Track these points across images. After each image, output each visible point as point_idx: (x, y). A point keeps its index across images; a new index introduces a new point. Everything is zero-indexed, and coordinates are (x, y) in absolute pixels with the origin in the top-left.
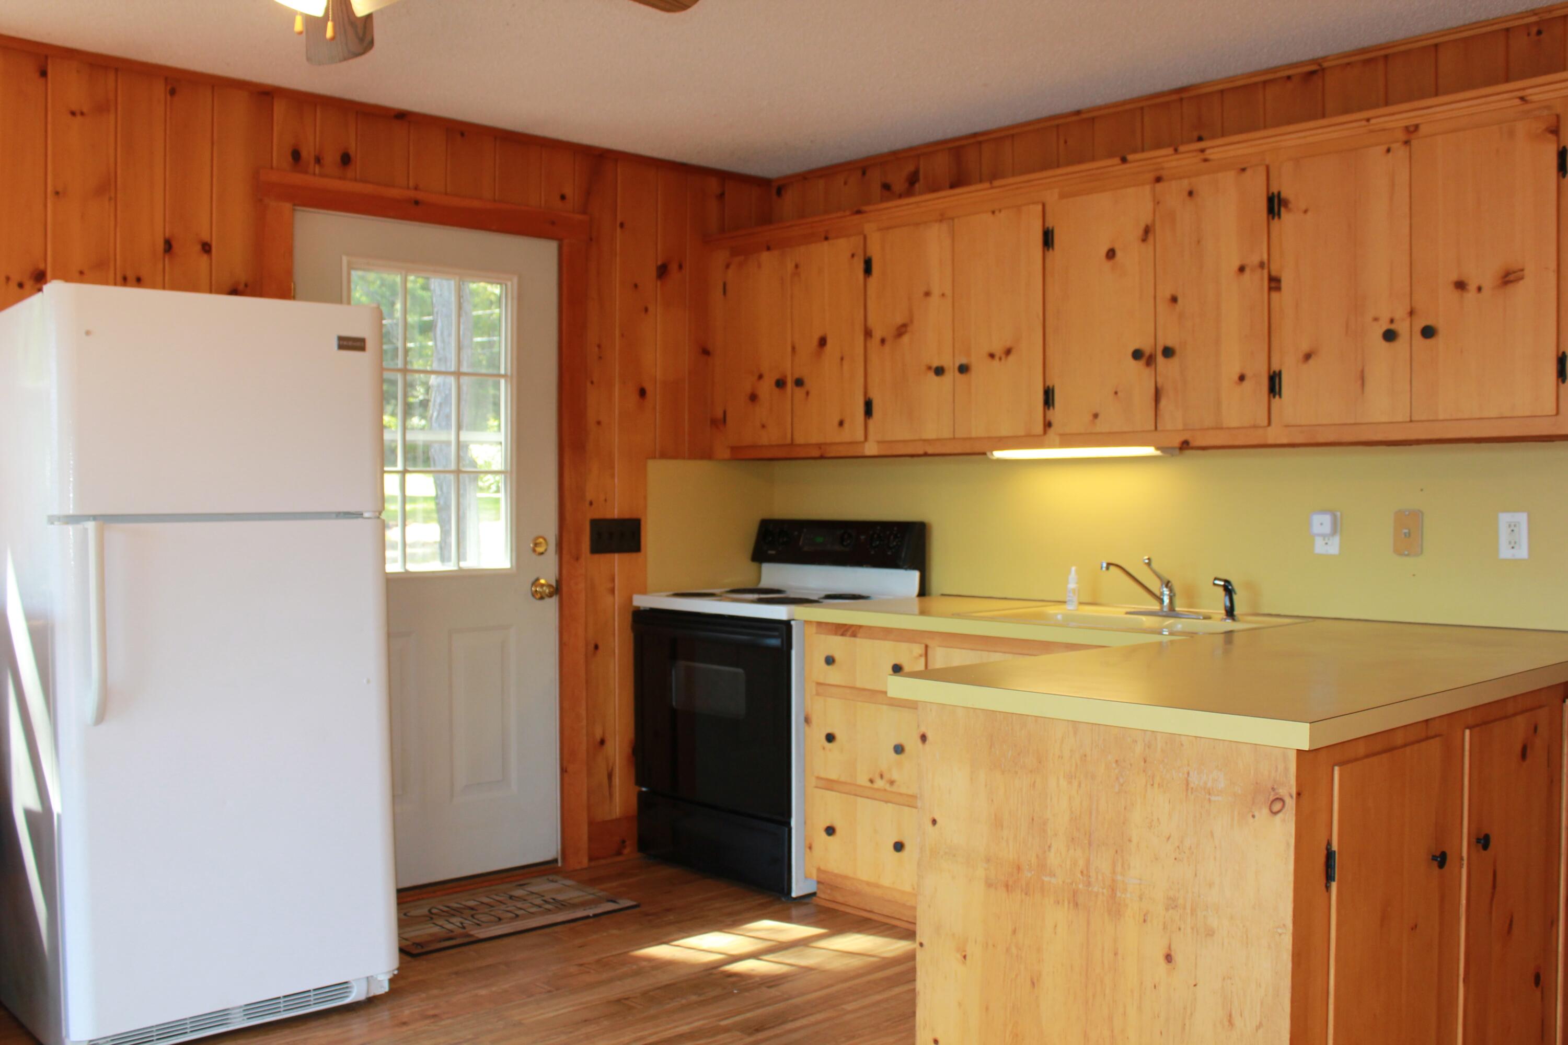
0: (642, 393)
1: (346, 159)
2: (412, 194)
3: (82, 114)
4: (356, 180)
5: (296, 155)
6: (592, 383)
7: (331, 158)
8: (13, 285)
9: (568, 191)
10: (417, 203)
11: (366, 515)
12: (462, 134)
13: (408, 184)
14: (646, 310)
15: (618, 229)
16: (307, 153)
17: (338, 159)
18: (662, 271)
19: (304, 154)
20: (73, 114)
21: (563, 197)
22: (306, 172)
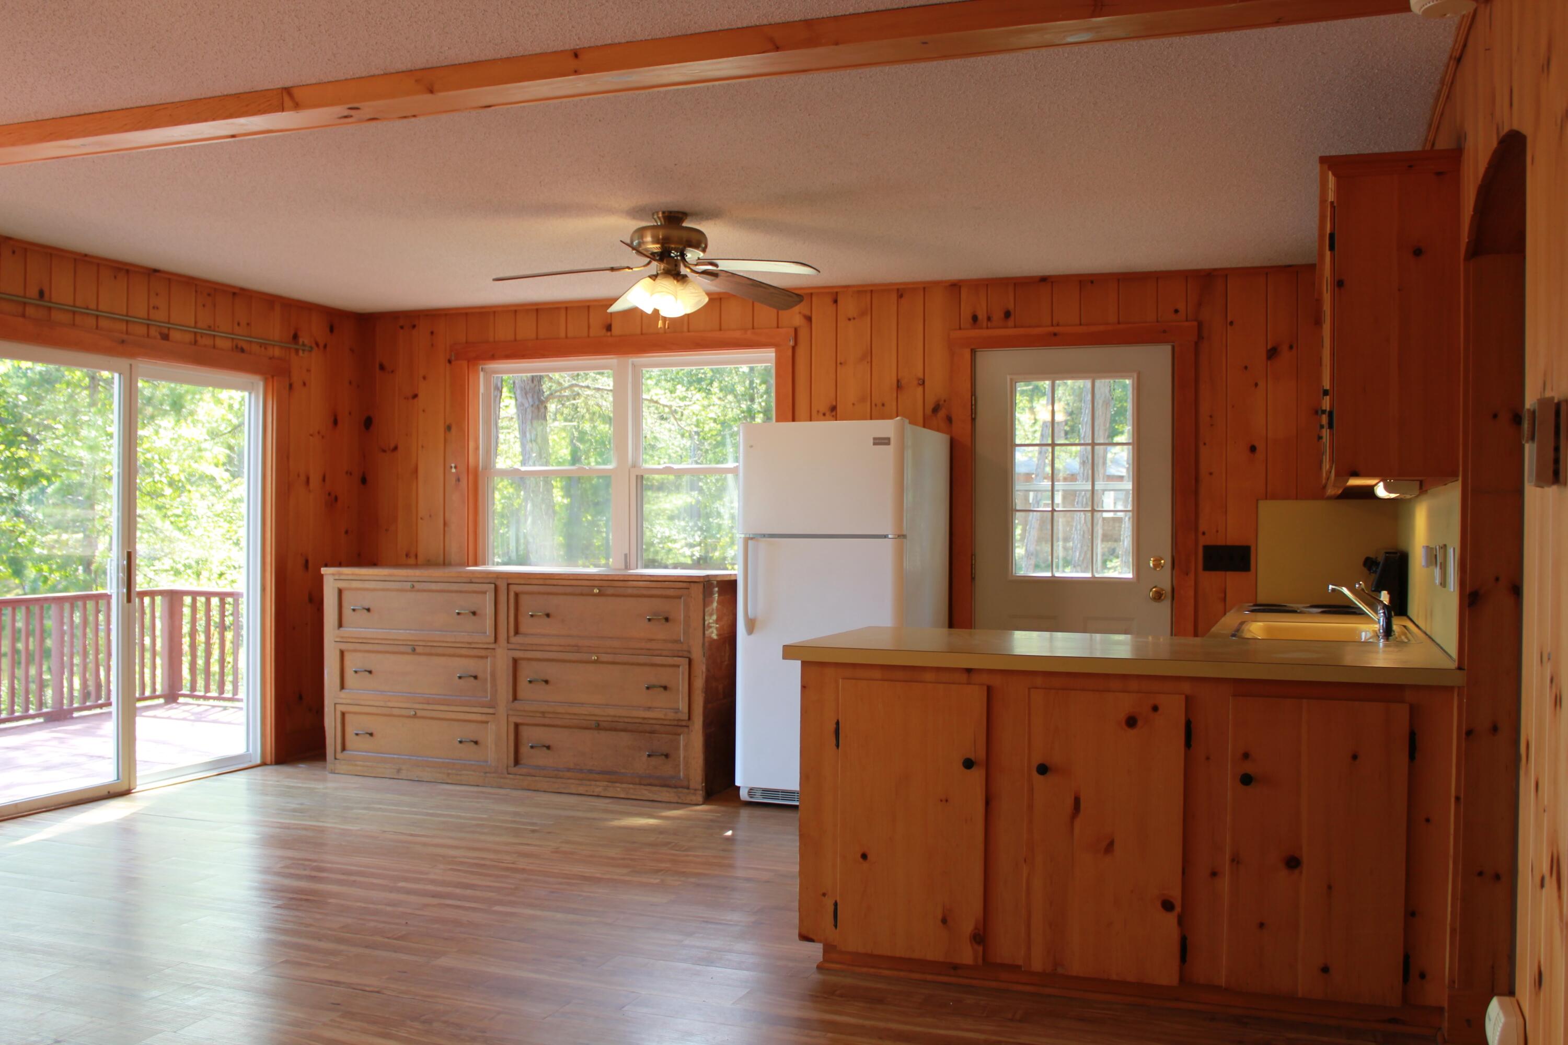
0: (1253, 449)
1: (1007, 314)
2: (1051, 329)
3: (854, 319)
4: (1015, 327)
5: (975, 318)
6: (1205, 444)
7: (998, 315)
8: (821, 415)
9: (1181, 306)
10: (1055, 334)
11: (890, 536)
12: (1092, 282)
13: (1052, 322)
14: (1256, 385)
15: (1229, 326)
16: (982, 316)
17: (1003, 315)
18: (1272, 353)
19: (980, 317)
20: (849, 319)
21: (1176, 311)
22: (982, 328)
